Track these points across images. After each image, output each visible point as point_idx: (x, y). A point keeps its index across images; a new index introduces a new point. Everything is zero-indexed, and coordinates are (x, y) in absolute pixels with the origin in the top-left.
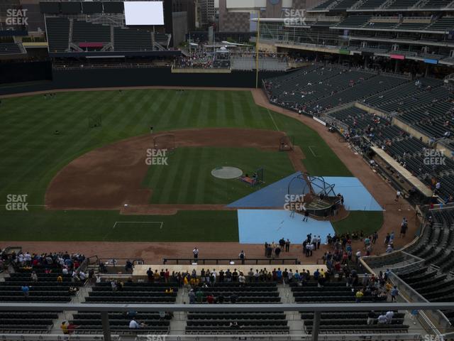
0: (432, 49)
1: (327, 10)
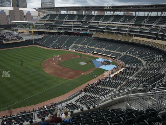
0: (82, 30)
1: (46, 20)
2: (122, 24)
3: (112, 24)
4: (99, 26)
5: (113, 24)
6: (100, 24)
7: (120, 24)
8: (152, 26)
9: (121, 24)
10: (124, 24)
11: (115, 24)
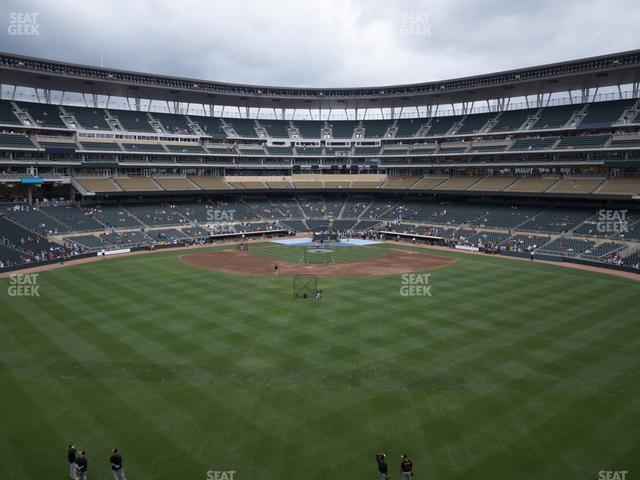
2: (177, 139)
3: (139, 137)
4: (86, 145)
5: (144, 137)
6: (81, 139)
7: (169, 139)
8: (265, 141)
9: (173, 139)
10: (182, 139)
11: (148, 138)
